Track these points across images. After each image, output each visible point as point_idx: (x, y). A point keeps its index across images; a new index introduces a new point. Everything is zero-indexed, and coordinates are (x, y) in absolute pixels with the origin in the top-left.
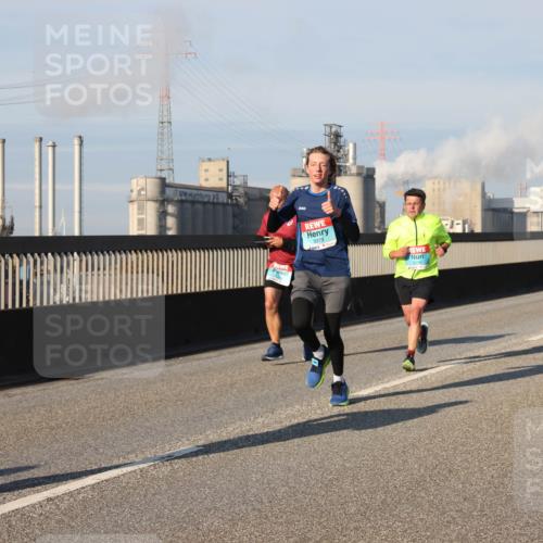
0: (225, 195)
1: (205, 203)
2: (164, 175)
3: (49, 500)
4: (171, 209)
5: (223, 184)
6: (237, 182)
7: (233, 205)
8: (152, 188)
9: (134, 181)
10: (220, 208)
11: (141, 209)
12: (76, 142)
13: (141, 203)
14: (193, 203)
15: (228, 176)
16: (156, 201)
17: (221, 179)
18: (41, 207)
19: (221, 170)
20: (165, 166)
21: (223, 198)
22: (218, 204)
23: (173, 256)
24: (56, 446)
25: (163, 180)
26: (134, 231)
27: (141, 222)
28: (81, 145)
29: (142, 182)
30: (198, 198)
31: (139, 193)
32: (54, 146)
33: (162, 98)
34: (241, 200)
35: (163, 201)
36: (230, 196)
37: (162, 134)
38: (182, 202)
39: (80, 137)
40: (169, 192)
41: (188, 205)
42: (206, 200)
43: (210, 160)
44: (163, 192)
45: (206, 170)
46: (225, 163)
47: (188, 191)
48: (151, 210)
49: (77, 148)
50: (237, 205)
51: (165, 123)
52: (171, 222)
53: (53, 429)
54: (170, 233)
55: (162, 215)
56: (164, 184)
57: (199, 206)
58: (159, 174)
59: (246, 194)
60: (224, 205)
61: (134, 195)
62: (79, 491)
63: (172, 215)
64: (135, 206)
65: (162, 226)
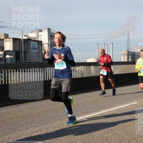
2: (128, 50)
3: (109, 111)
4: (130, 56)
8: (126, 53)
12: (111, 44)
13: (124, 55)
14: (134, 55)
16: (127, 55)
19: (140, 49)
20: (129, 48)
22: (139, 55)
23: (130, 65)
24: (110, 101)
25: (128, 51)
26: (123, 61)
27: (124, 59)
28: (112, 44)
29: (124, 51)
31: (124, 54)
32: (107, 45)
33: (128, 35)
35: (128, 55)
37: (128, 42)
38: (132, 55)
39: (112, 43)
42: (137, 55)
43: (137, 47)
44: (128, 53)
45: (137, 49)
46: (141, 47)
47: (133, 53)
48: (126, 56)
49: (111, 45)
51: (129, 40)
52: (130, 59)
54: (130, 61)
55: (128, 58)
56: (128, 52)
61: (123, 54)
62: (115, 110)
63: (130, 58)
64: (123, 56)
65: (128, 60)
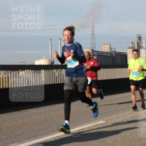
0: (110, 54)
1: (104, 56)
4: (95, 57)
5: (109, 51)
6: (113, 50)
7: (112, 56)
9: (85, 50)
10: (108, 57)
14: (101, 56)
15: (110, 49)
17: (108, 50)
19: (108, 47)
20: (93, 46)
21: (109, 55)
22: (108, 56)
29: (87, 50)
30: (102, 55)
32: (64, 41)
33: (92, 28)
34: (114, 55)
35: (93, 55)
36: (111, 54)
38: (98, 55)
40: (94, 53)
41: (100, 57)
42: (104, 55)
43: (105, 44)
45: (104, 47)
46: (109, 45)
50: (113, 56)
56: (93, 51)
58: (92, 48)
59: (115, 53)
60: (109, 56)
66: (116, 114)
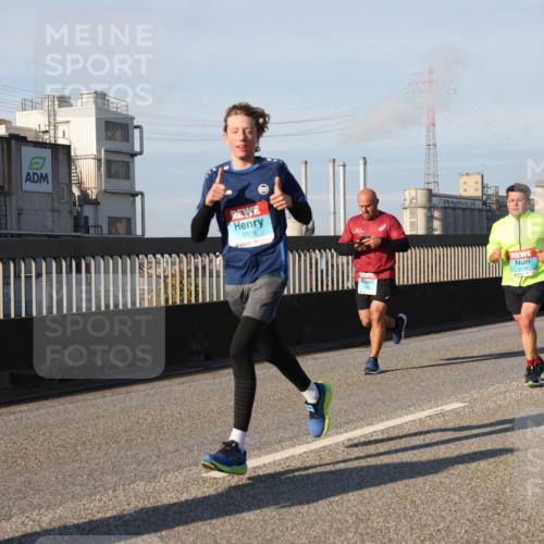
0: (480, 202)
1: (464, 209)
2: (430, 187)
4: (436, 214)
5: (479, 194)
6: (490, 192)
7: (487, 211)
8: (421, 198)
9: (407, 192)
10: (476, 213)
11: (413, 214)
12: (361, 162)
13: (413, 208)
14: (454, 209)
15: (483, 187)
16: (424, 208)
17: (477, 190)
18: (335, 213)
19: (477, 183)
20: (431, 180)
21: (479, 205)
22: (474, 209)
23: (438, 251)
24: (352, 398)
25: (430, 191)
26: (407, 231)
27: (413, 225)
28: (365, 163)
29: (413, 193)
30: (459, 206)
31: (411, 202)
32: (344, 166)
33: (429, 125)
34: (494, 207)
35: (430, 208)
36: (485, 203)
37: (429, 154)
38: (445, 208)
39: (364, 158)
40: (435, 200)
41: (450, 211)
42: (465, 206)
43: (467, 174)
44: (430, 200)
45: (465, 183)
46: (480, 177)
47: (450, 200)
48: (421, 213)
49: (362, 167)
50: (490, 210)
51: (431, 146)
52: (437, 224)
53: (349, 385)
54: (436, 233)
55: (430, 219)
56: (430, 194)
57: (460, 212)
58: (427, 186)
59: (498, 201)
60: (479, 210)
61: (407, 203)
63: (438, 219)
64: (408, 211)
65: (429, 227)
66: (499, 383)
